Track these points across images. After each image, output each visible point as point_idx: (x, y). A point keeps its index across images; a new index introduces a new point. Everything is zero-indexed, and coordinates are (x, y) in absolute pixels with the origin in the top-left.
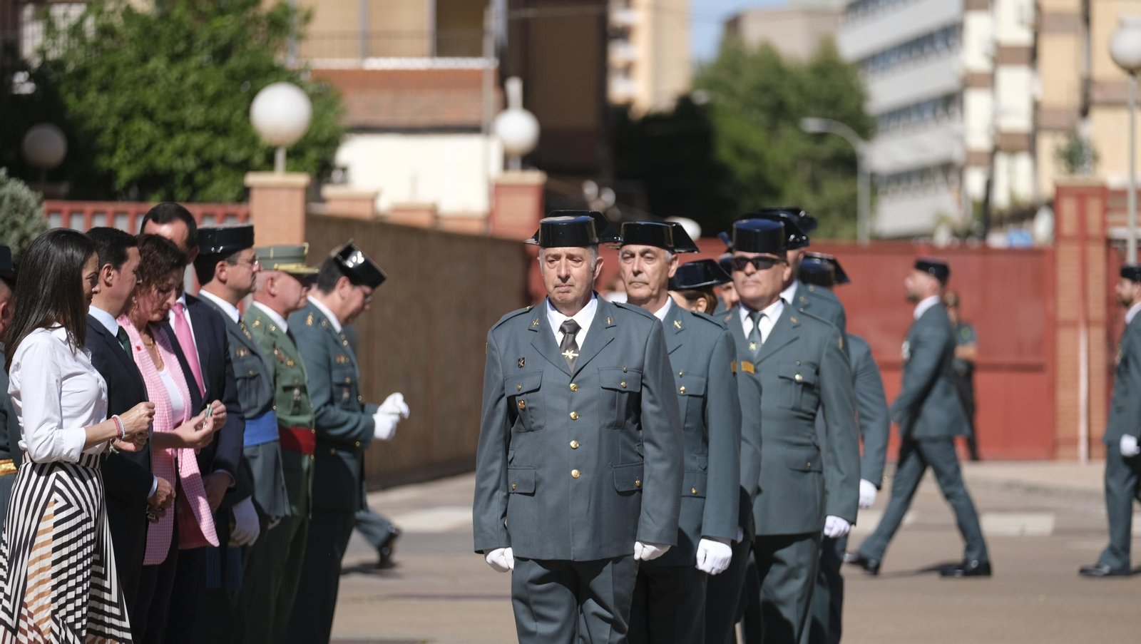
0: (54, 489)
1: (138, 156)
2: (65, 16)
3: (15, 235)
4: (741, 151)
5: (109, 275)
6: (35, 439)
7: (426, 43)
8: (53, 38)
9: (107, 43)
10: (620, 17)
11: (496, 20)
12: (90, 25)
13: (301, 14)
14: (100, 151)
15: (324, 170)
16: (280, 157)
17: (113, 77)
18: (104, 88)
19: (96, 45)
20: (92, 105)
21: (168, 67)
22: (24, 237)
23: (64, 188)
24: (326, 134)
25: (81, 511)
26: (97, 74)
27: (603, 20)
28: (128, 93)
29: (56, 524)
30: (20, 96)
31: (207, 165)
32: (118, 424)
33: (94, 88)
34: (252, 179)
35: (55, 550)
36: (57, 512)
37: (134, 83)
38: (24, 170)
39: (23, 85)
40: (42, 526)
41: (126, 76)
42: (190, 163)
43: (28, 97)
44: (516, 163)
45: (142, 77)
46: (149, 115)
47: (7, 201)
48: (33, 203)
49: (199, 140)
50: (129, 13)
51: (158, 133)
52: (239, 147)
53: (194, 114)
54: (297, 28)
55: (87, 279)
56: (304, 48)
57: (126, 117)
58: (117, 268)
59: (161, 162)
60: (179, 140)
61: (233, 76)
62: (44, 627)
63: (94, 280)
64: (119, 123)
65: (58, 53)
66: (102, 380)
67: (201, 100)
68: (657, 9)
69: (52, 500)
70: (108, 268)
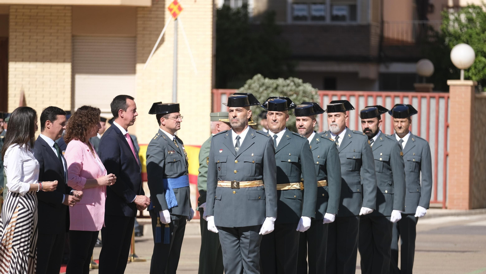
0: (19, 202)
5: (48, 124)
16: (462, 73)
23: (432, 85)
25: (29, 210)
29: (19, 215)
34: (449, 82)
36: (19, 210)
40: (14, 216)
47: (301, 92)
48: (313, 93)
58: (52, 122)
69: (18, 206)
70: (49, 122)
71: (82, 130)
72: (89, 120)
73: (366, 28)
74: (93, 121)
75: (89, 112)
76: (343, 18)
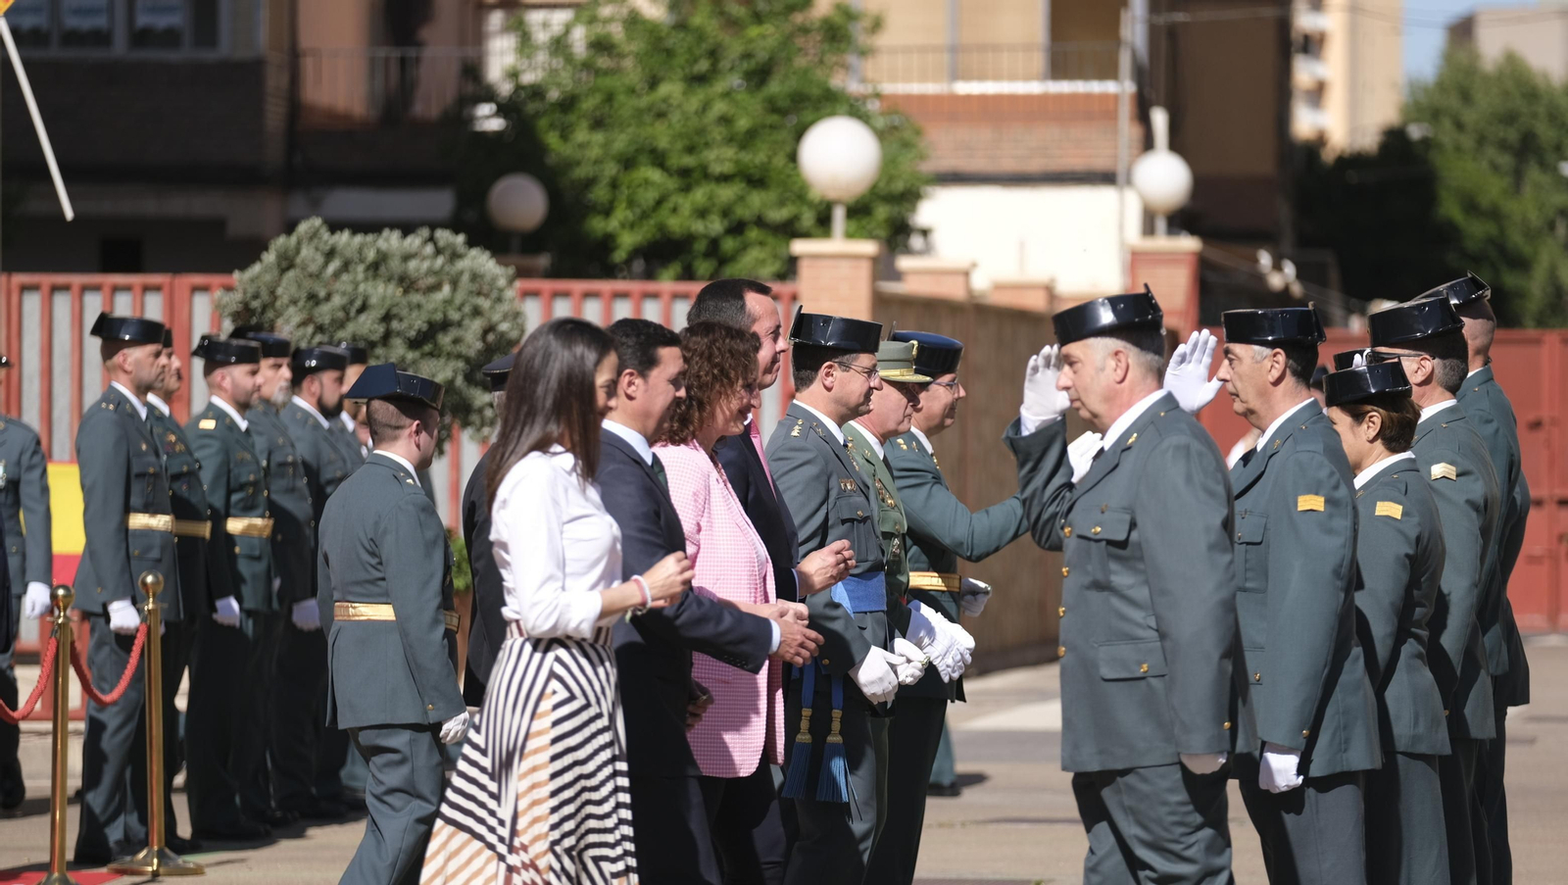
0: (552, 675)
1: (644, 216)
2: (545, 25)
3: (476, 326)
4: (1471, 207)
5: (630, 384)
6: (535, 604)
7: (1039, 60)
8: (529, 57)
9: (603, 62)
10: (1305, 21)
11: (1135, 28)
12: (579, 37)
13: (866, 23)
14: (593, 209)
15: (899, 234)
16: (839, 215)
17: (611, 107)
18: (598, 124)
19: (587, 66)
20: (582, 146)
21: (685, 93)
22: (490, 329)
23: (543, 261)
24: (899, 186)
25: (588, 706)
26: (588, 104)
27: (1284, 25)
28: (631, 130)
29: (556, 723)
30: (484, 135)
31: (737, 228)
32: (641, 588)
33: (584, 124)
34: (799, 247)
35: (554, 758)
36: (556, 707)
37: (639, 113)
38: (488, 235)
39: (488, 119)
40: (537, 726)
41: (627, 105)
42: (716, 226)
43: (497, 136)
44: (1161, 224)
45: (649, 109)
46: (659, 159)
47: (465, 278)
48: (502, 282)
49: (726, 193)
50: (634, 20)
51: (672, 184)
52: (782, 203)
53: (721, 157)
54: (862, 39)
55: (601, 387)
56: (869, 67)
57: (628, 163)
58: (643, 374)
59: (676, 224)
60: (699, 195)
61: (773, 107)
62: (542, 863)
63: (612, 389)
64: (619, 171)
65: (536, 76)
66: (615, 526)
67: (730, 140)
68: (1354, 10)
69: (549, 690)
70: (631, 374)
71: (689, 407)
72: (716, 371)
73: (250, 72)
74: (728, 377)
75: (714, 341)
76: (170, 37)
